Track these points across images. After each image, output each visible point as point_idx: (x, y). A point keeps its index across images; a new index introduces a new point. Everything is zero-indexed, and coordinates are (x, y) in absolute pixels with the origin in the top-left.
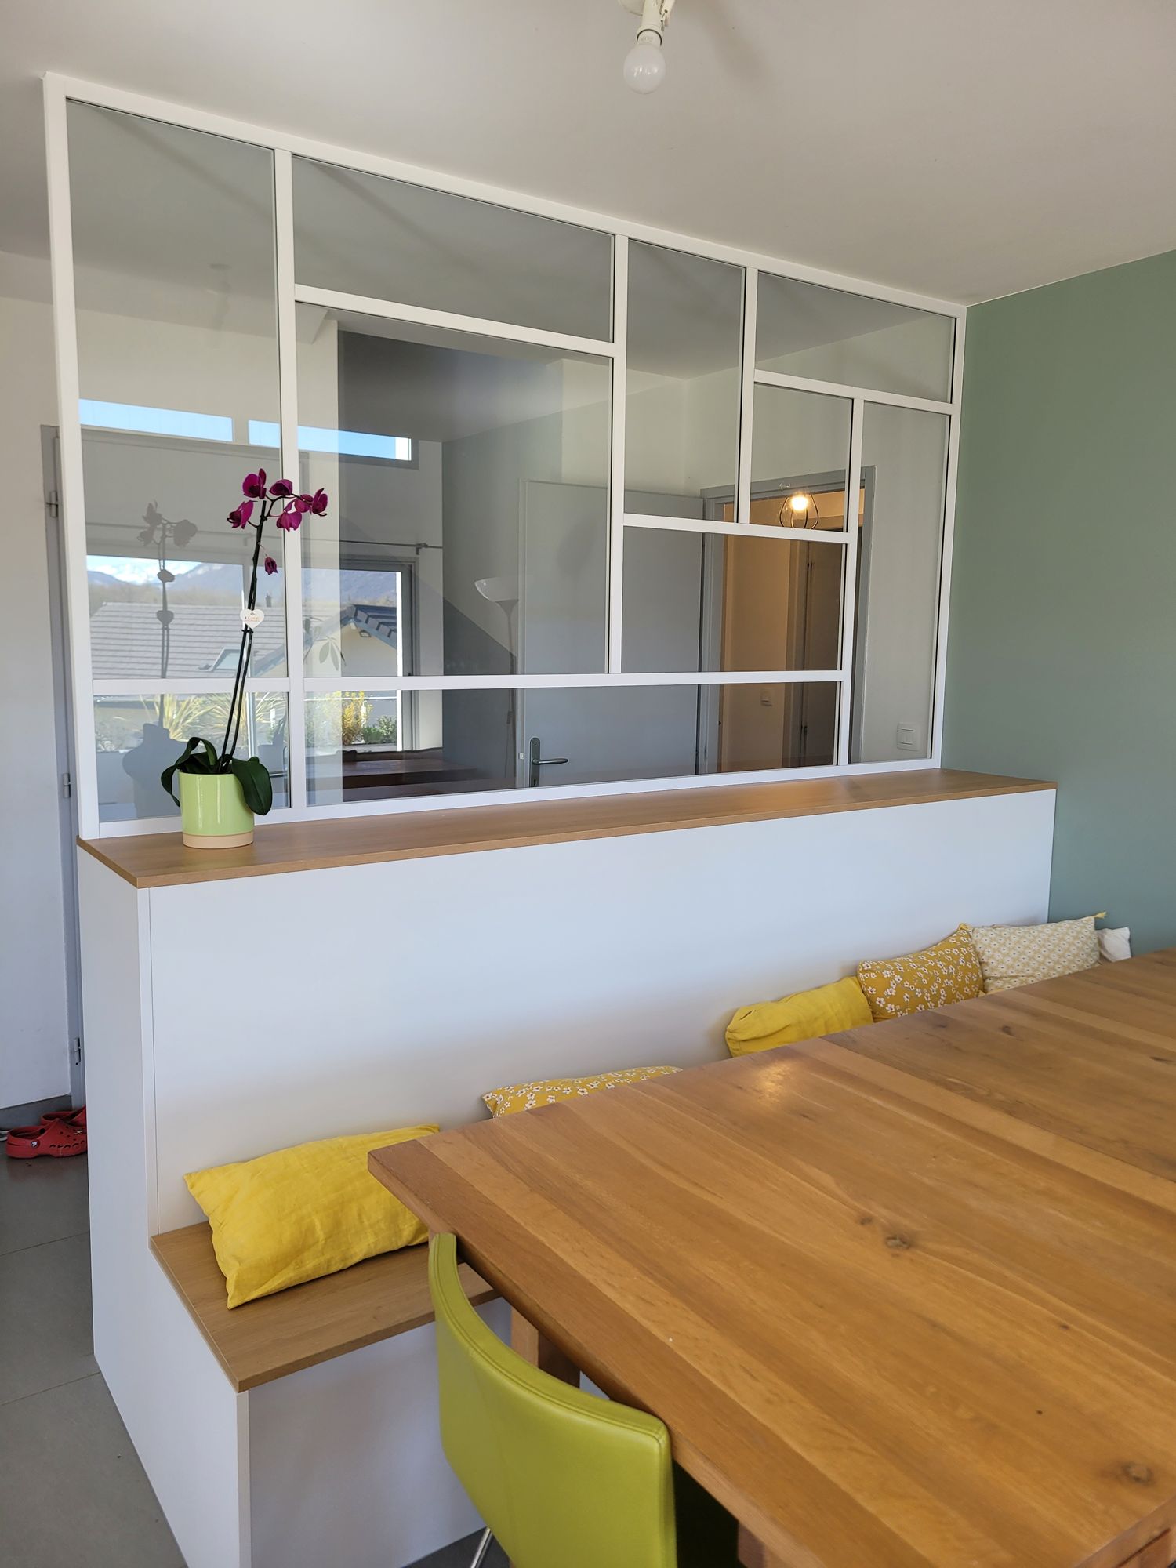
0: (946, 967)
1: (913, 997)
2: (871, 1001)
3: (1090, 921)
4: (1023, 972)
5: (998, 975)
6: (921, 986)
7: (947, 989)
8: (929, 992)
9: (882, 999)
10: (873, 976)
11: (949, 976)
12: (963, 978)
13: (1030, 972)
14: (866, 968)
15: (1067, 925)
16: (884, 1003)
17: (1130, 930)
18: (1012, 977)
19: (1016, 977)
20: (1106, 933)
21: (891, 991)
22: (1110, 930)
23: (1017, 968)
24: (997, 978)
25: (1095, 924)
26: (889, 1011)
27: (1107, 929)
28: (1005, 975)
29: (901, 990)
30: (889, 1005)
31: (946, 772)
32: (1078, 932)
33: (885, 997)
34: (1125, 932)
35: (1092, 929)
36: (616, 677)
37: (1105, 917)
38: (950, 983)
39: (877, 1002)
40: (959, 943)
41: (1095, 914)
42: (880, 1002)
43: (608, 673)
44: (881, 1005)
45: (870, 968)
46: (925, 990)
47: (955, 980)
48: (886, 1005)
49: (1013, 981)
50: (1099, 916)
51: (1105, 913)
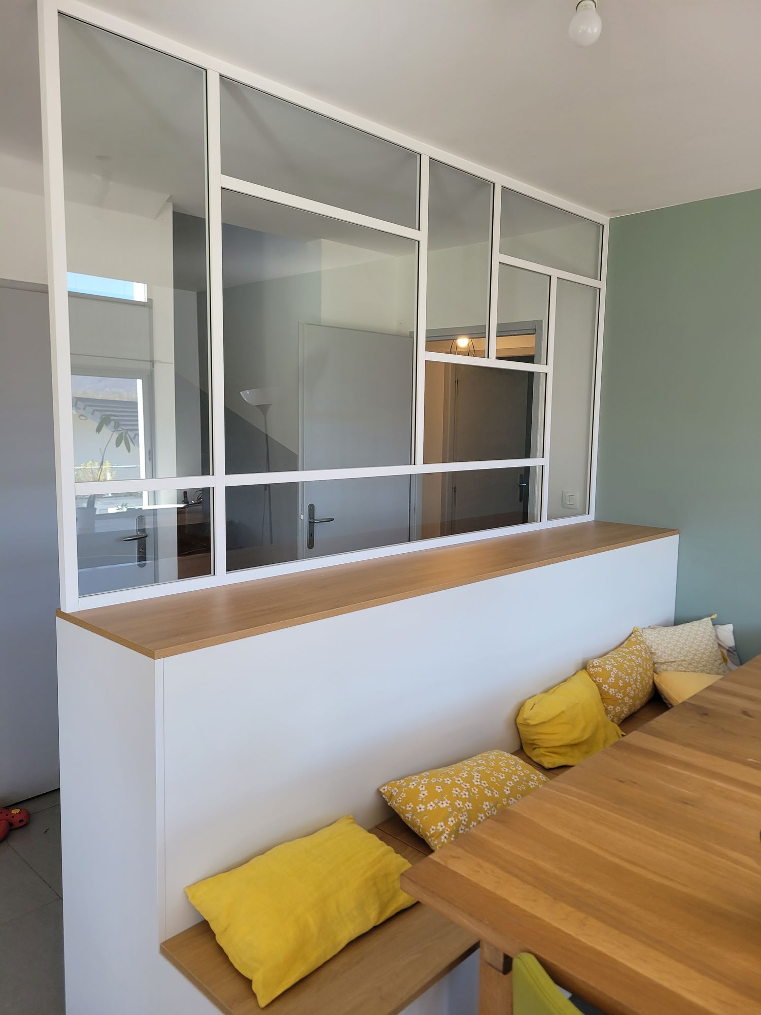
0: (637, 659)
1: (625, 682)
2: (599, 686)
3: (707, 621)
4: (679, 658)
5: (663, 661)
6: (628, 674)
7: (640, 674)
8: (632, 678)
9: (606, 686)
10: (600, 670)
11: (639, 665)
12: (646, 666)
13: (683, 658)
14: (595, 665)
15: (697, 625)
16: (608, 688)
17: (733, 626)
18: (672, 662)
19: (675, 662)
20: (717, 628)
21: (612, 680)
22: (720, 626)
23: (674, 655)
24: (662, 663)
25: (713, 623)
26: (611, 694)
27: (718, 625)
28: (667, 661)
29: (617, 678)
30: (611, 689)
31: (599, 524)
32: (705, 629)
33: (608, 684)
34: (730, 627)
35: (712, 626)
36: (420, 468)
37: (717, 617)
38: (640, 670)
39: (603, 688)
40: (638, 642)
41: (711, 616)
42: (605, 687)
43: (415, 464)
44: (606, 690)
45: (598, 664)
46: (630, 677)
47: (643, 668)
48: (609, 690)
49: (673, 664)
50: (713, 617)
51: (716, 615)
